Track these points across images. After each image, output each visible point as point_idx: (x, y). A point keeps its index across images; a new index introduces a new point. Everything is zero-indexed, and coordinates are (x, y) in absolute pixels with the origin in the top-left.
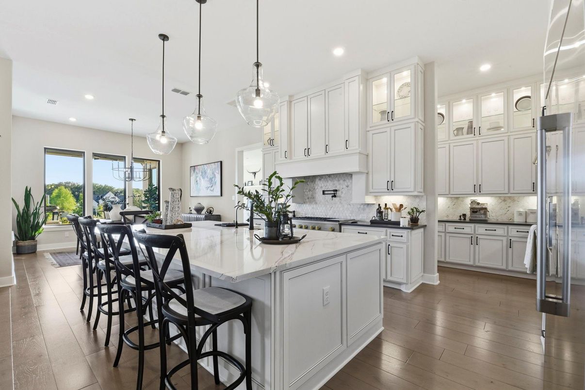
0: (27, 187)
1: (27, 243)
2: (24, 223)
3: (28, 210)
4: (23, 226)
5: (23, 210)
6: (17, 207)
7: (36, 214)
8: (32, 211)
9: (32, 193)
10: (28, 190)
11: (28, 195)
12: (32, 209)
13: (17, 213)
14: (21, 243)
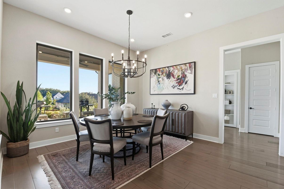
0: (19, 82)
1: (19, 144)
2: (15, 121)
3: (20, 107)
4: (14, 125)
5: (14, 107)
6: (8, 103)
7: (28, 111)
8: (24, 108)
9: (24, 89)
10: (20, 85)
11: (20, 91)
12: (24, 106)
13: (7, 110)
14: (12, 145)
